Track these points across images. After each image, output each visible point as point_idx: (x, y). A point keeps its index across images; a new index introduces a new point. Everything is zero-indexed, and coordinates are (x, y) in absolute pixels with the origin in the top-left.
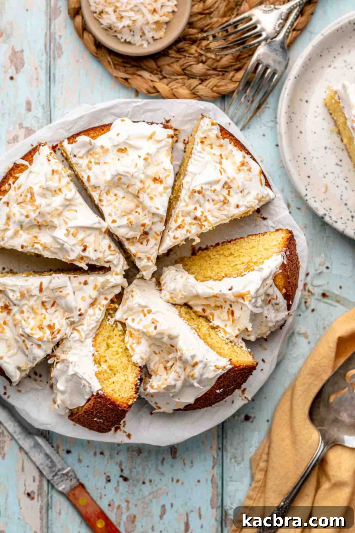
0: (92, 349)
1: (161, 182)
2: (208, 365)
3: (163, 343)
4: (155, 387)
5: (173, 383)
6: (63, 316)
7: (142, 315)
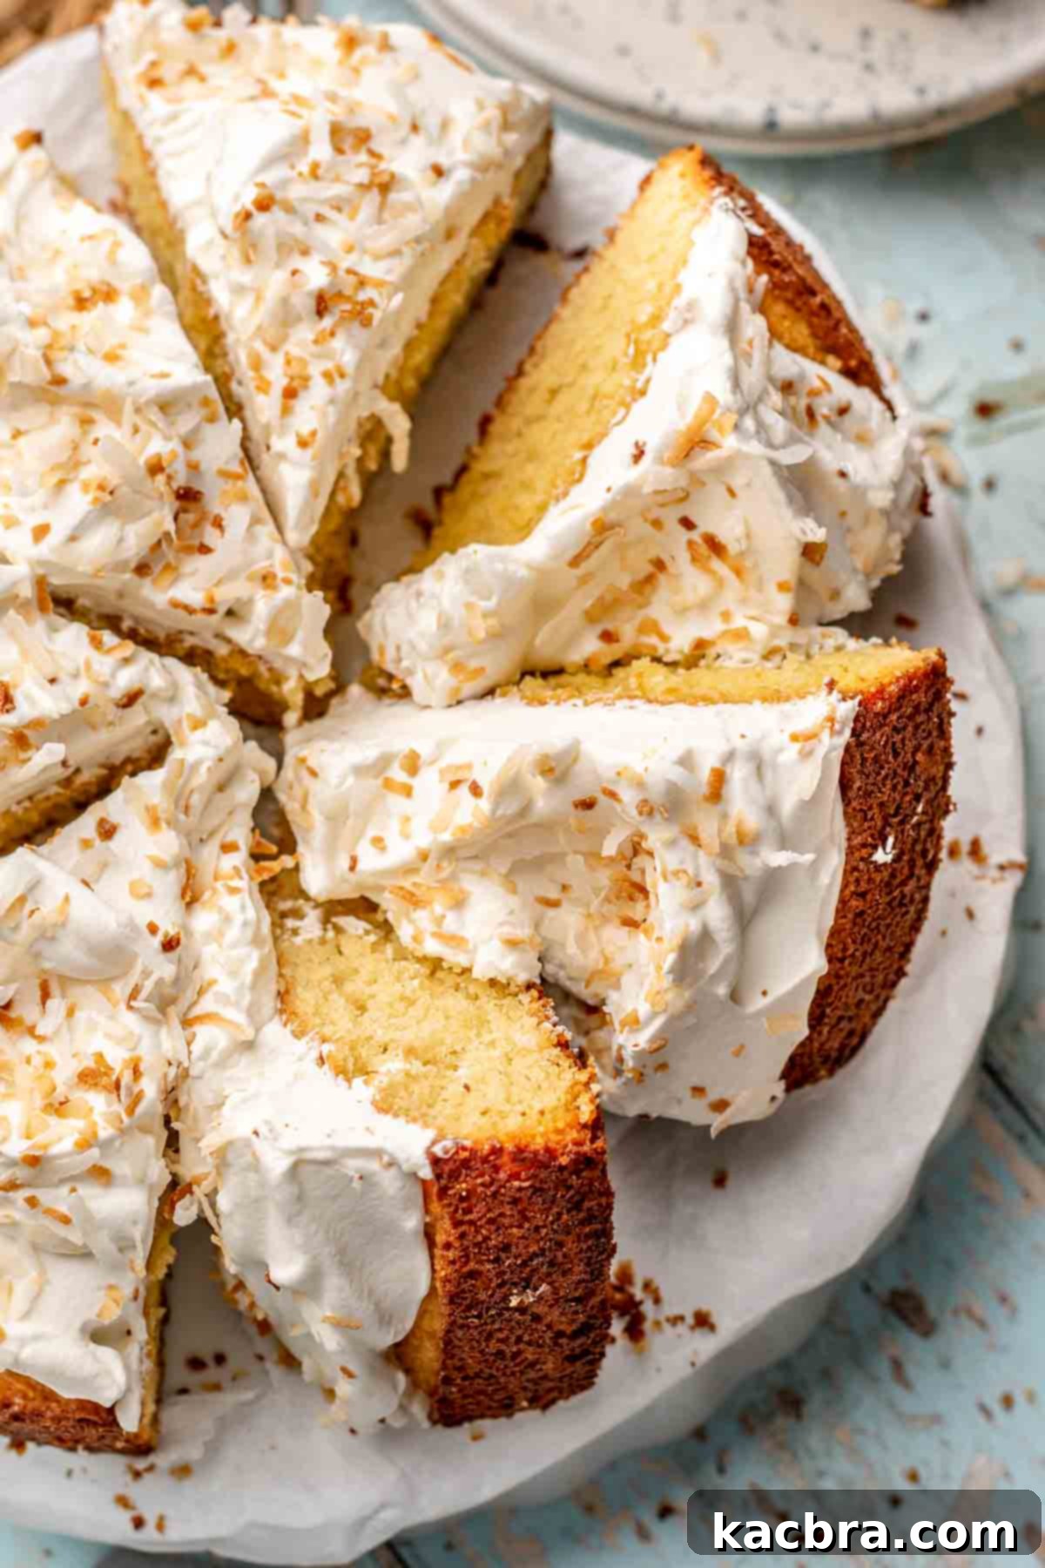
0: (301, 1046)
1: (108, 295)
2: (767, 756)
3: (547, 827)
4: (643, 1009)
5: (694, 925)
6: (115, 1005)
7: (396, 802)
